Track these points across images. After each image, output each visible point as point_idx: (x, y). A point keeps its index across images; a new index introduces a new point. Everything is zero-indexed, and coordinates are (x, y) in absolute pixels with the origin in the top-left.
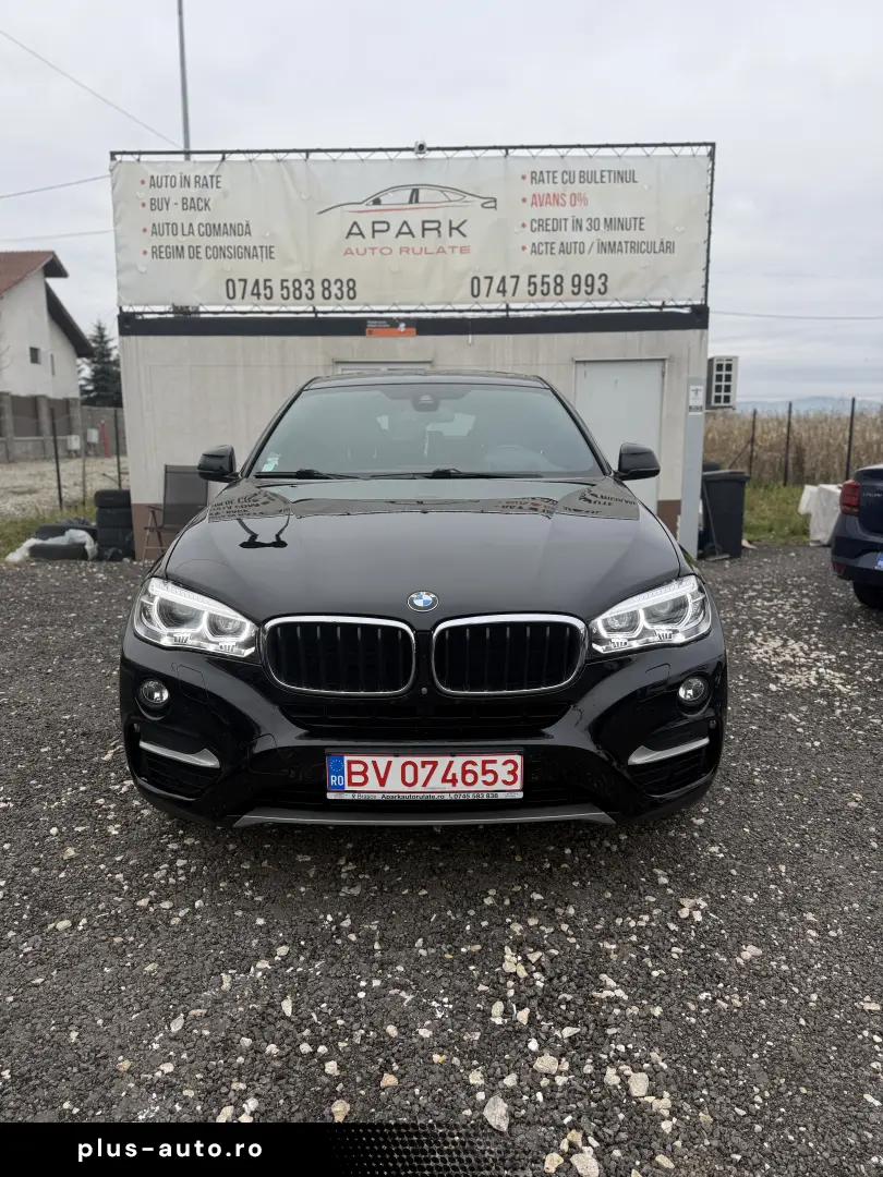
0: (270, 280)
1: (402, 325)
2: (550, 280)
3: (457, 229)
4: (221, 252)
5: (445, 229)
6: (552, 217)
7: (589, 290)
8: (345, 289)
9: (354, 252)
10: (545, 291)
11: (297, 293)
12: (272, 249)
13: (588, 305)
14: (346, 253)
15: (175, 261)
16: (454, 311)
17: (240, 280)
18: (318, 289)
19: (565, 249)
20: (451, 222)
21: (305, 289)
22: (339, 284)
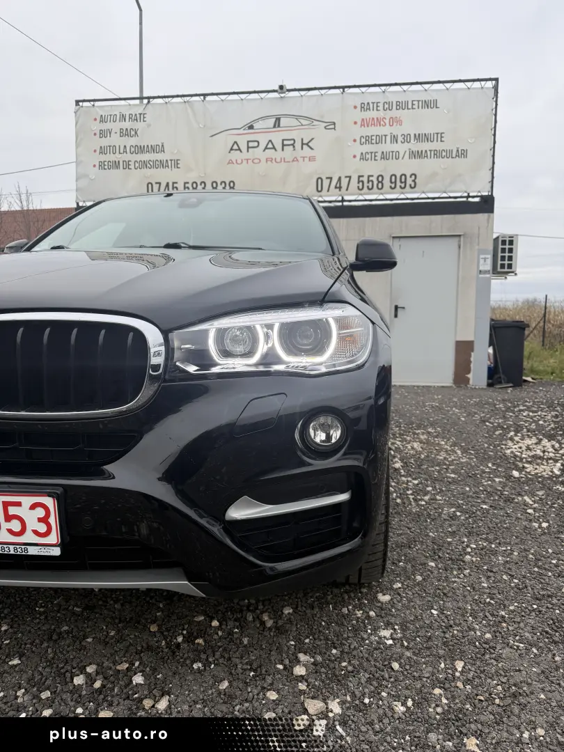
0: (176, 183)
2: (374, 179)
3: (307, 144)
4: (144, 164)
5: (298, 145)
6: (375, 134)
7: (403, 185)
8: (228, 188)
9: (235, 162)
10: (370, 187)
12: (179, 162)
13: (402, 196)
14: (229, 163)
15: (114, 172)
17: (156, 183)
18: (209, 188)
19: (384, 156)
21: (200, 188)
22: (223, 184)
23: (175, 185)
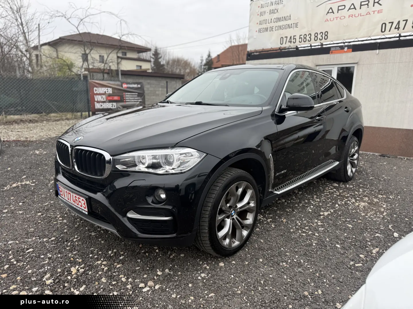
1: (346, 49)
3: (378, 2)
4: (280, 27)
5: (371, 4)
8: (324, 36)
9: (329, 20)
11: (305, 39)
12: (298, 24)
14: (325, 21)
15: (266, 33)
16: (372, 40)
17: (285, 37)
18: (313, 37)
21: (308, 38)
22: (321, 34)
23: (295, 37)
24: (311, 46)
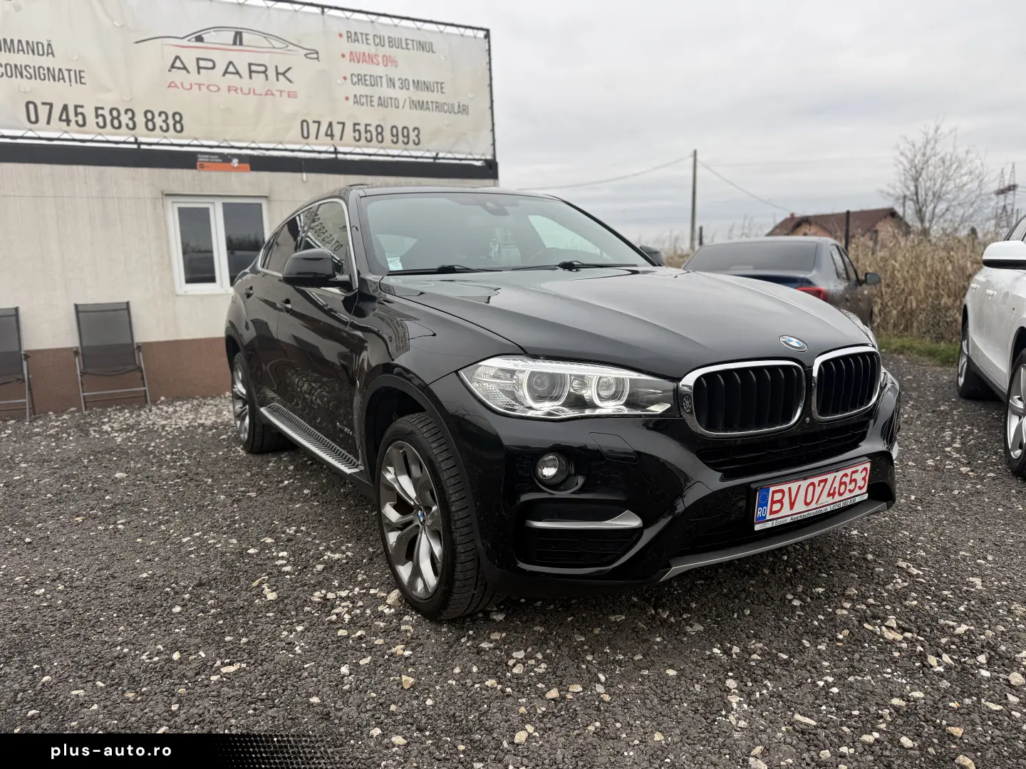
0: (82, 107)
1: (235, 162)
2: (372, 129)
3: (283, 74)
4: (16, 71)
5: (272, 73)
6: (369, 74)
7: (406, 140)
8: (171, 122)
9: (179, 86)
10: (369, 138)
11: (116, 123)
12: (82, 74)
13: (405, 153)
14: (169, 86)
16: (286, 150)
17: (44, 103)
18: (140, 120)
19: (382, 103)
20: (276, 67)
21: (125, 119)
22: (163, 116)
23: (79, 110)
24: (136, 142)
